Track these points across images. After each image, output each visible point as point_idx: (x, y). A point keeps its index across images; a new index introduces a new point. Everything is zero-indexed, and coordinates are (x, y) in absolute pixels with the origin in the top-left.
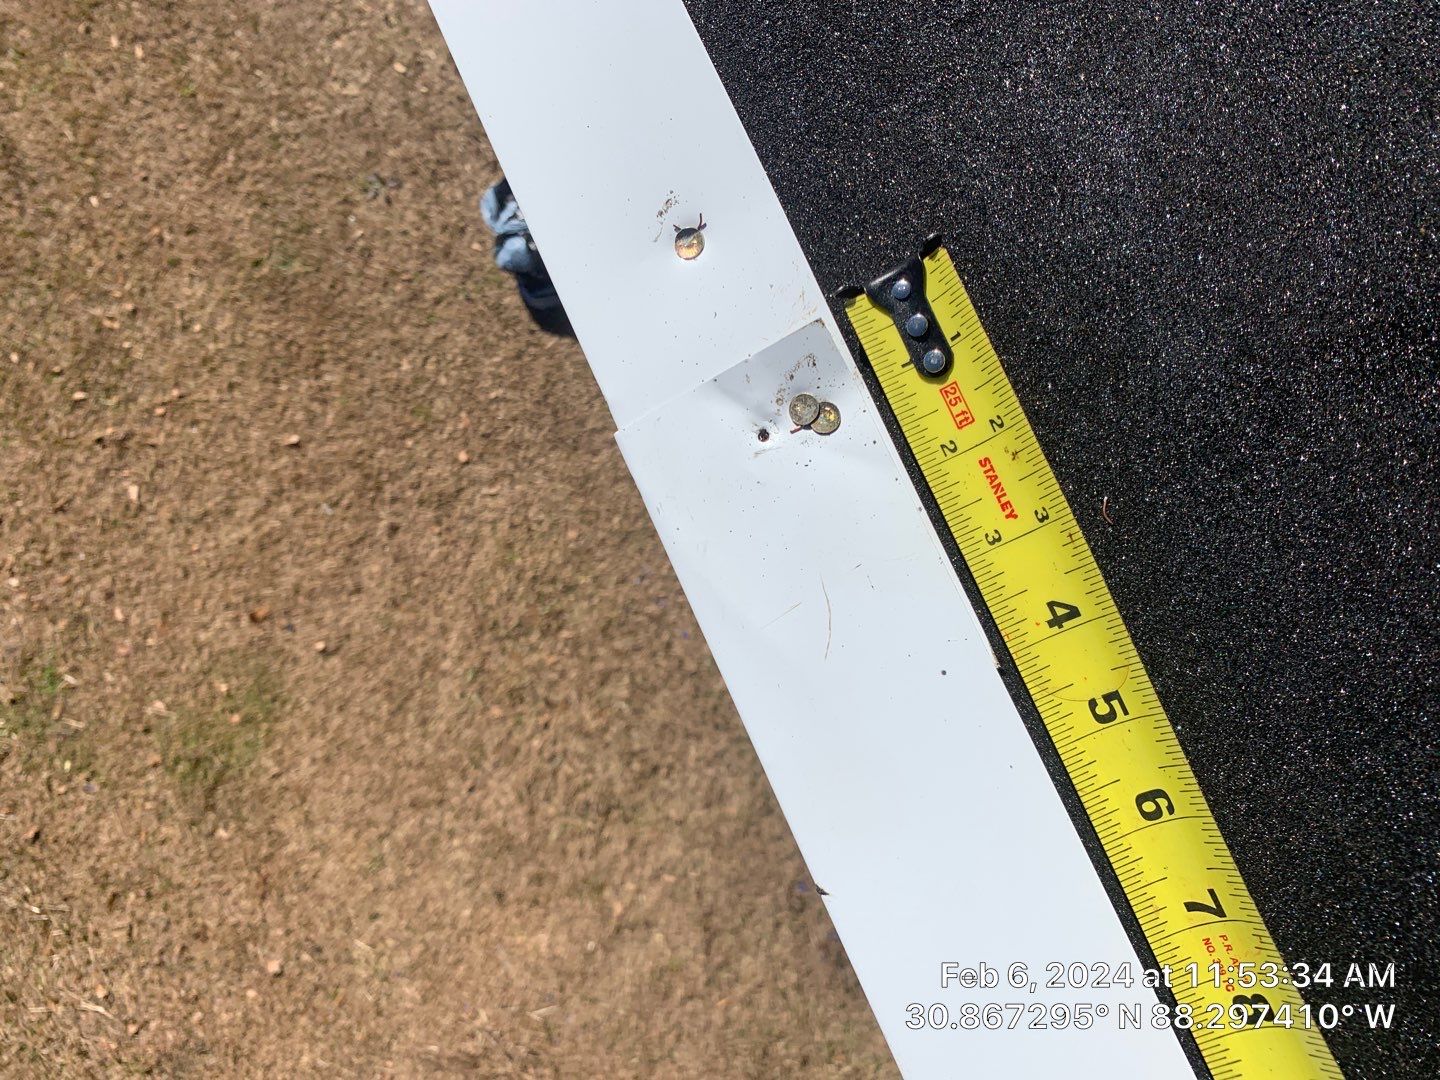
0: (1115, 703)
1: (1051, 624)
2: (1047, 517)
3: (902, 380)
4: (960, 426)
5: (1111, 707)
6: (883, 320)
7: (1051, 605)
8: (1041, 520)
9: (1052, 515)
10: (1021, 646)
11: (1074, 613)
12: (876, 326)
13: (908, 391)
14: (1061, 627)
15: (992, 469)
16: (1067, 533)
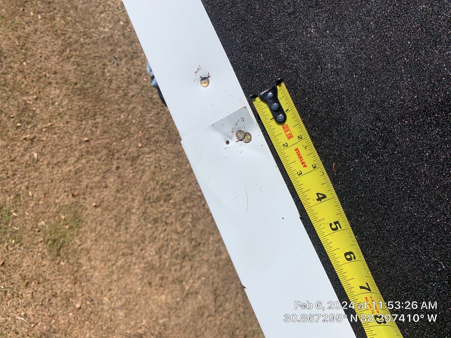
0: (337, 225)
1: (318, 200)
2: (316, 167)
3: (270, 124)
4: (289, 138)
6: (264, 105)
7: (318, 194)
8: (314, 168)
9: (317, 167)
10: (308, 207)
11: (324, 197)
12: (262, 107)
13: (272, 127)
14: (321, 201)
15: (299, 152)
16: (322, 172)
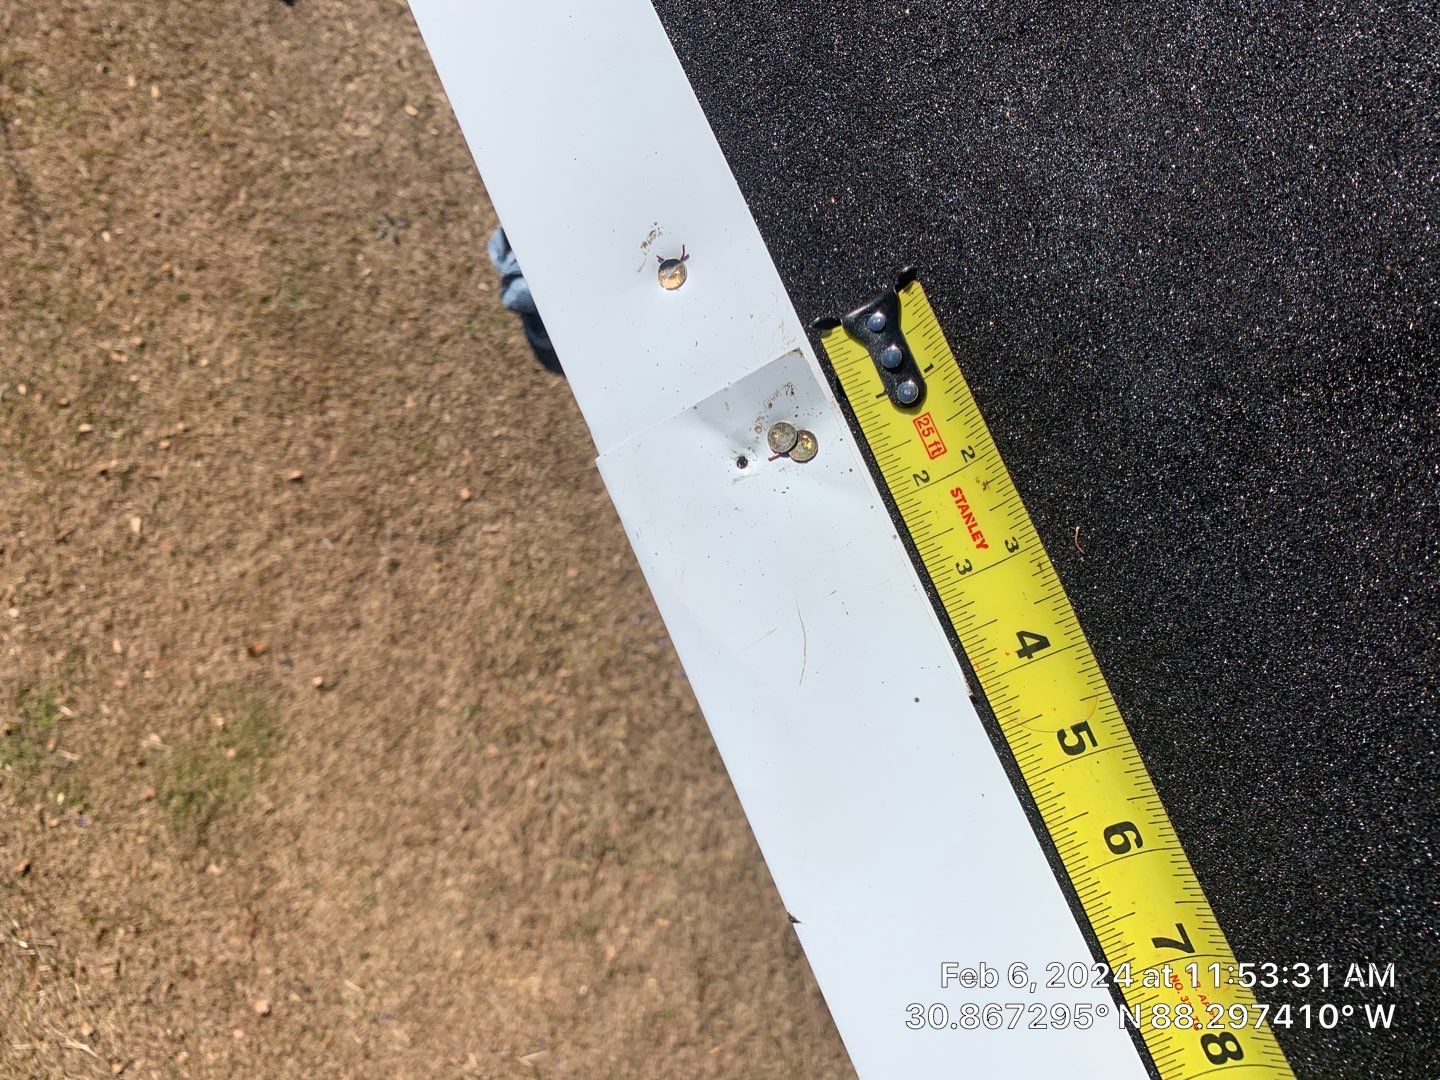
0: (1083, 734)
1: (1021, 654)
2: (1017, 547)
3: (876, 410)
4: (932, 457)
5: (1080, 738)
6: (858, 351)
7: (1021, 635)
8: (1011, 550)
9: (1022, 545)
10: (992, 675)
11: (1043, 643)
12: (852, 357)
13: (881, 421)
14: (1030, 657)
15: (963, 499)
16: (1036, 563)
